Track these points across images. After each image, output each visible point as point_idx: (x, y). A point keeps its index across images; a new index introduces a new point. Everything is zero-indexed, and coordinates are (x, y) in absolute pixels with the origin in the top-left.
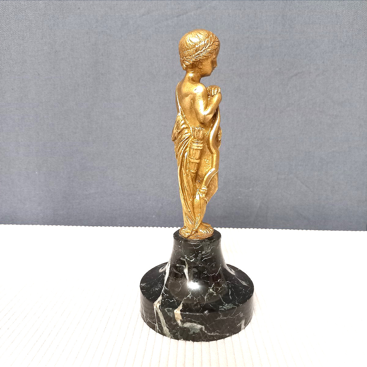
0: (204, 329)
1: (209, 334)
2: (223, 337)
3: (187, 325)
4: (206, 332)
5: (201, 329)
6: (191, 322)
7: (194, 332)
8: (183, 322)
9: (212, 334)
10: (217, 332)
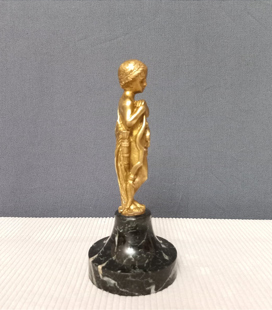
0: (116, 285)
1: (121, 289)
2: (132, 295)
3: (106, 279)
4: (118, 287)
5: (115, 284)
6: (108, 277)
7: (110, 286)
8: (103, 276)
9: (123, 290)
10: (127, 290)
